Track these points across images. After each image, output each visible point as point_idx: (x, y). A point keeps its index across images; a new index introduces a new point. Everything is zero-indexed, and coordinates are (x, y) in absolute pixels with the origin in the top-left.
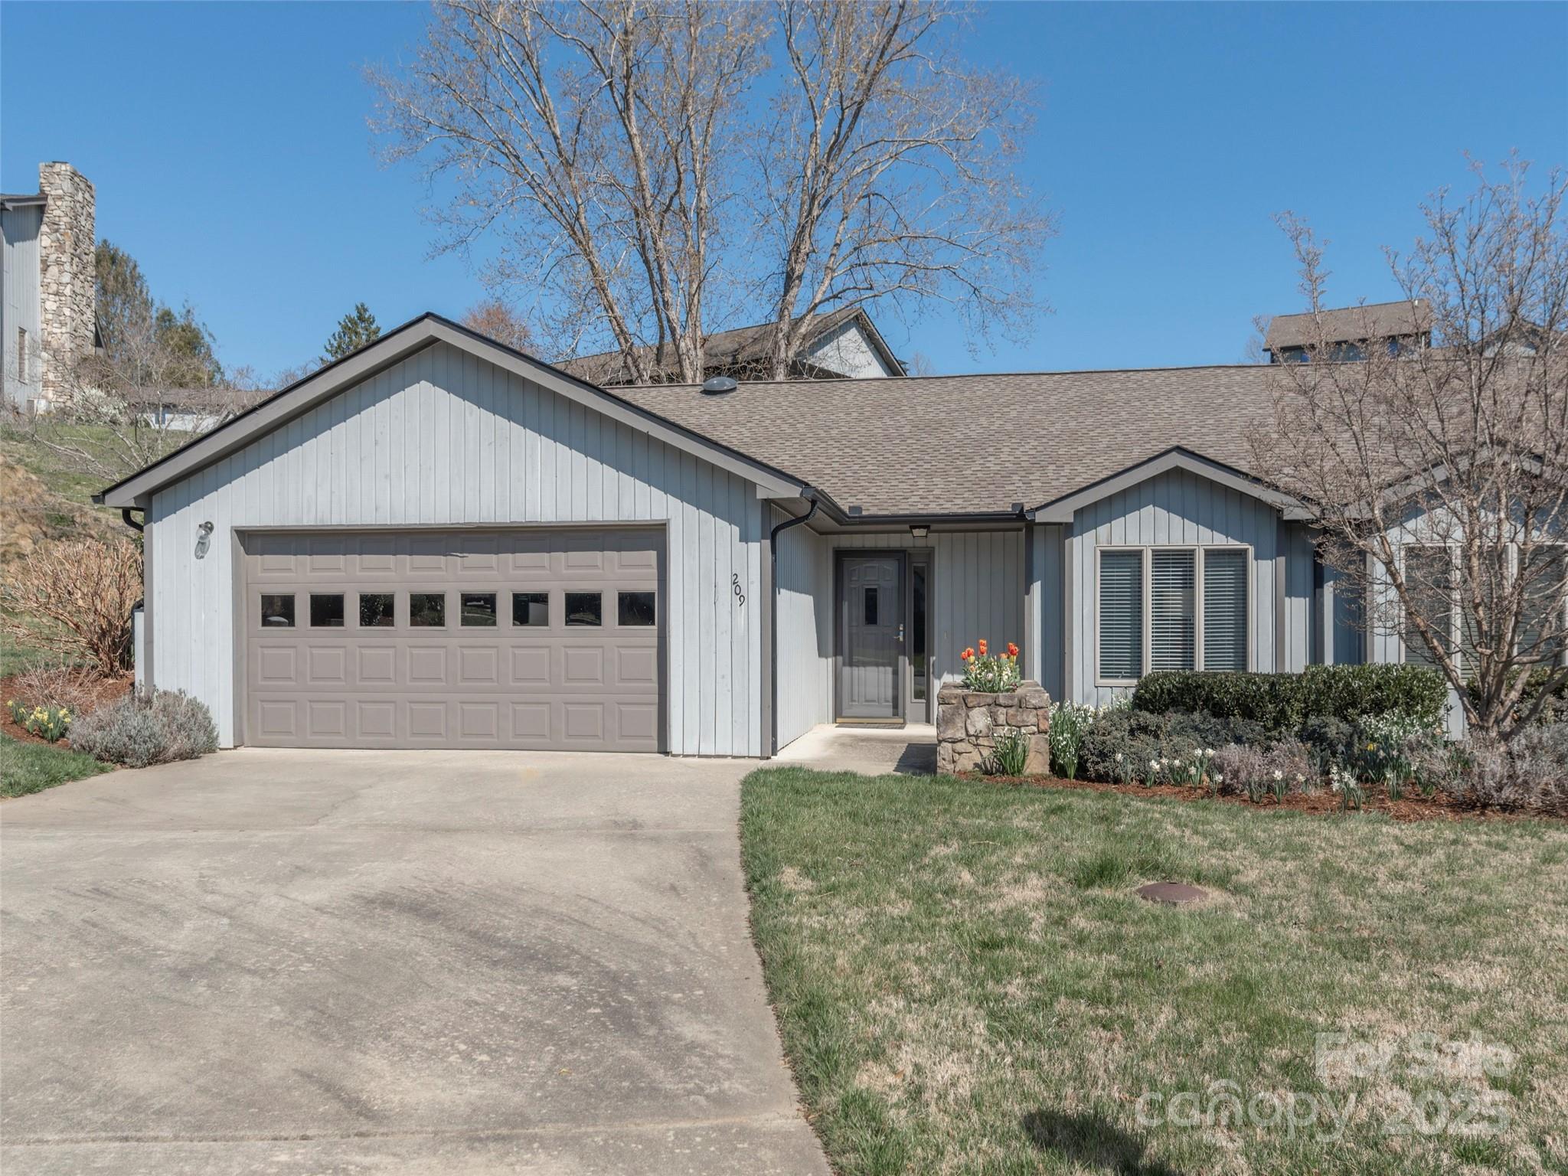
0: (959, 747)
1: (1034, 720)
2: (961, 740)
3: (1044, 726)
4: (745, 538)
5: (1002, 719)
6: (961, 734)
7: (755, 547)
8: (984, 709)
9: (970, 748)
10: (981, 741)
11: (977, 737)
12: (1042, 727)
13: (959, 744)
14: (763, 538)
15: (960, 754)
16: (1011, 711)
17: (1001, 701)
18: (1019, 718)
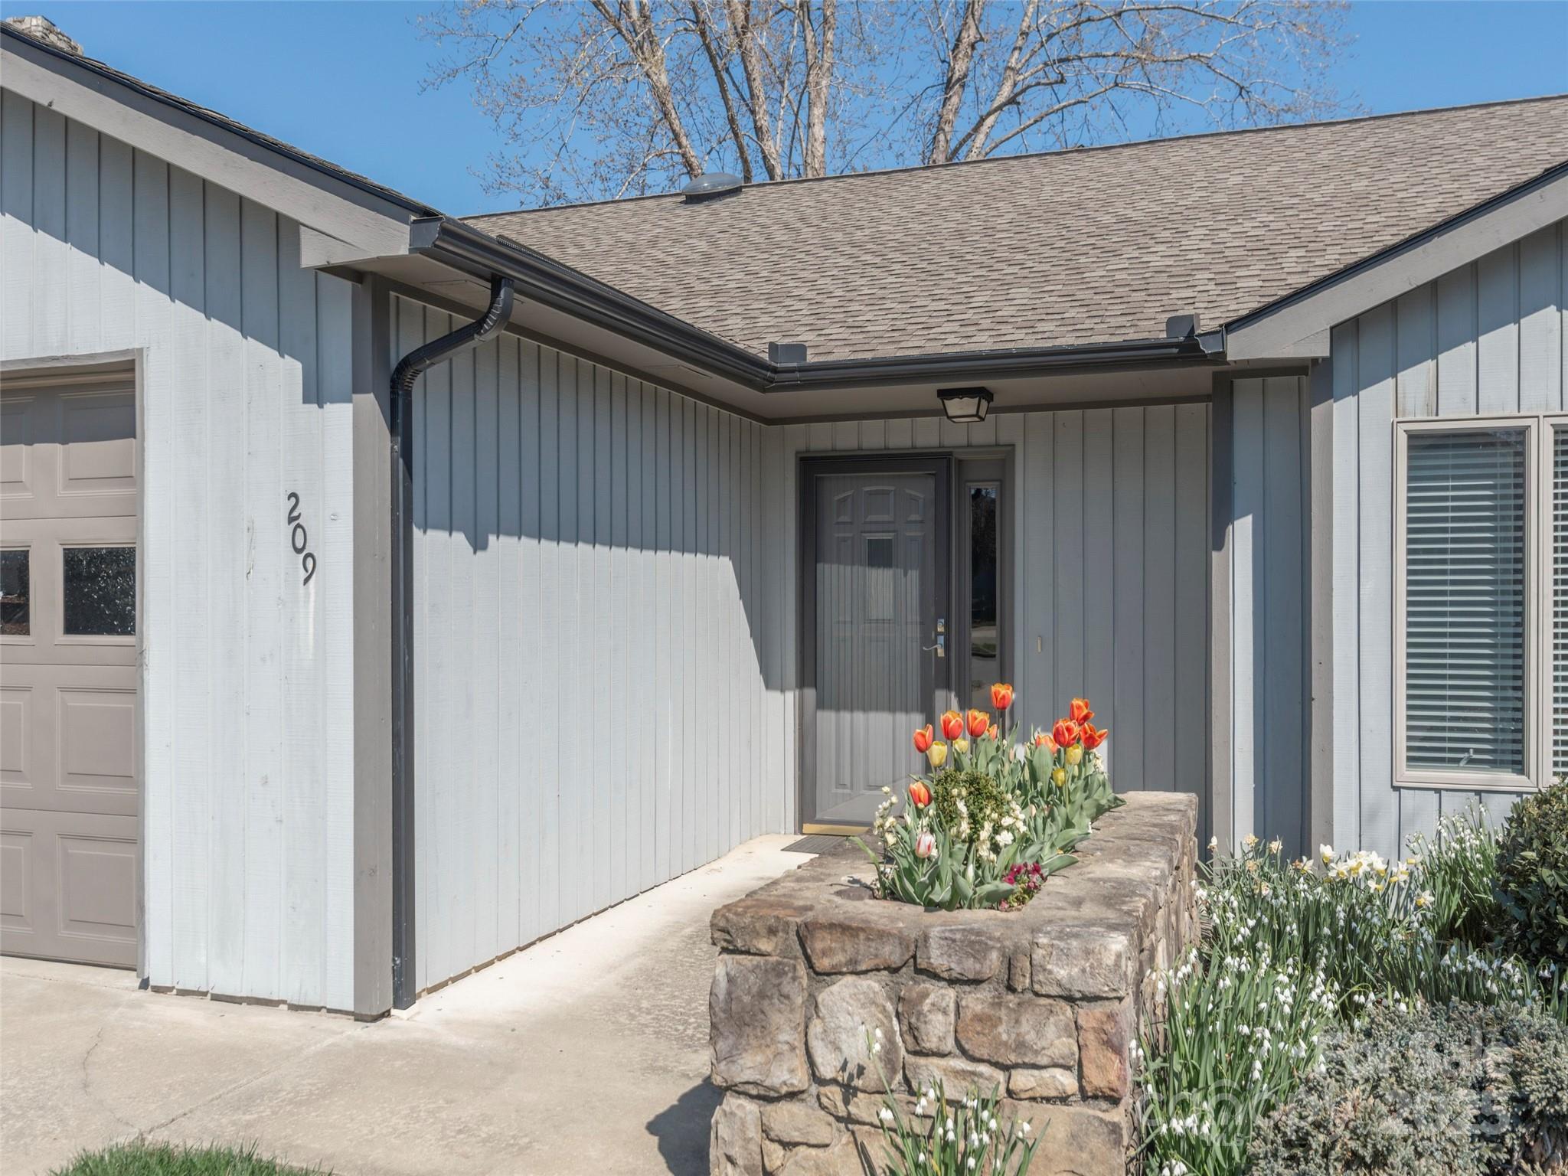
0: (786, 1118)
1: (1063, 1046)
2: (792, 1095)
3: (1104, 1072)
4: (315, 393)
5: (938, 1029)
6: (789, 1073)
7: (340, 417)
8: (872, 984)
9: (823, 1129)
10: (861, 1108)
11: (849, 1091)
12: (1096, 1079)
13: (785, 1107)
14: (357, 389)
15: (788, 1145)
16: (976, 1001)
17: (937, 958)
18: (1003, 1032)
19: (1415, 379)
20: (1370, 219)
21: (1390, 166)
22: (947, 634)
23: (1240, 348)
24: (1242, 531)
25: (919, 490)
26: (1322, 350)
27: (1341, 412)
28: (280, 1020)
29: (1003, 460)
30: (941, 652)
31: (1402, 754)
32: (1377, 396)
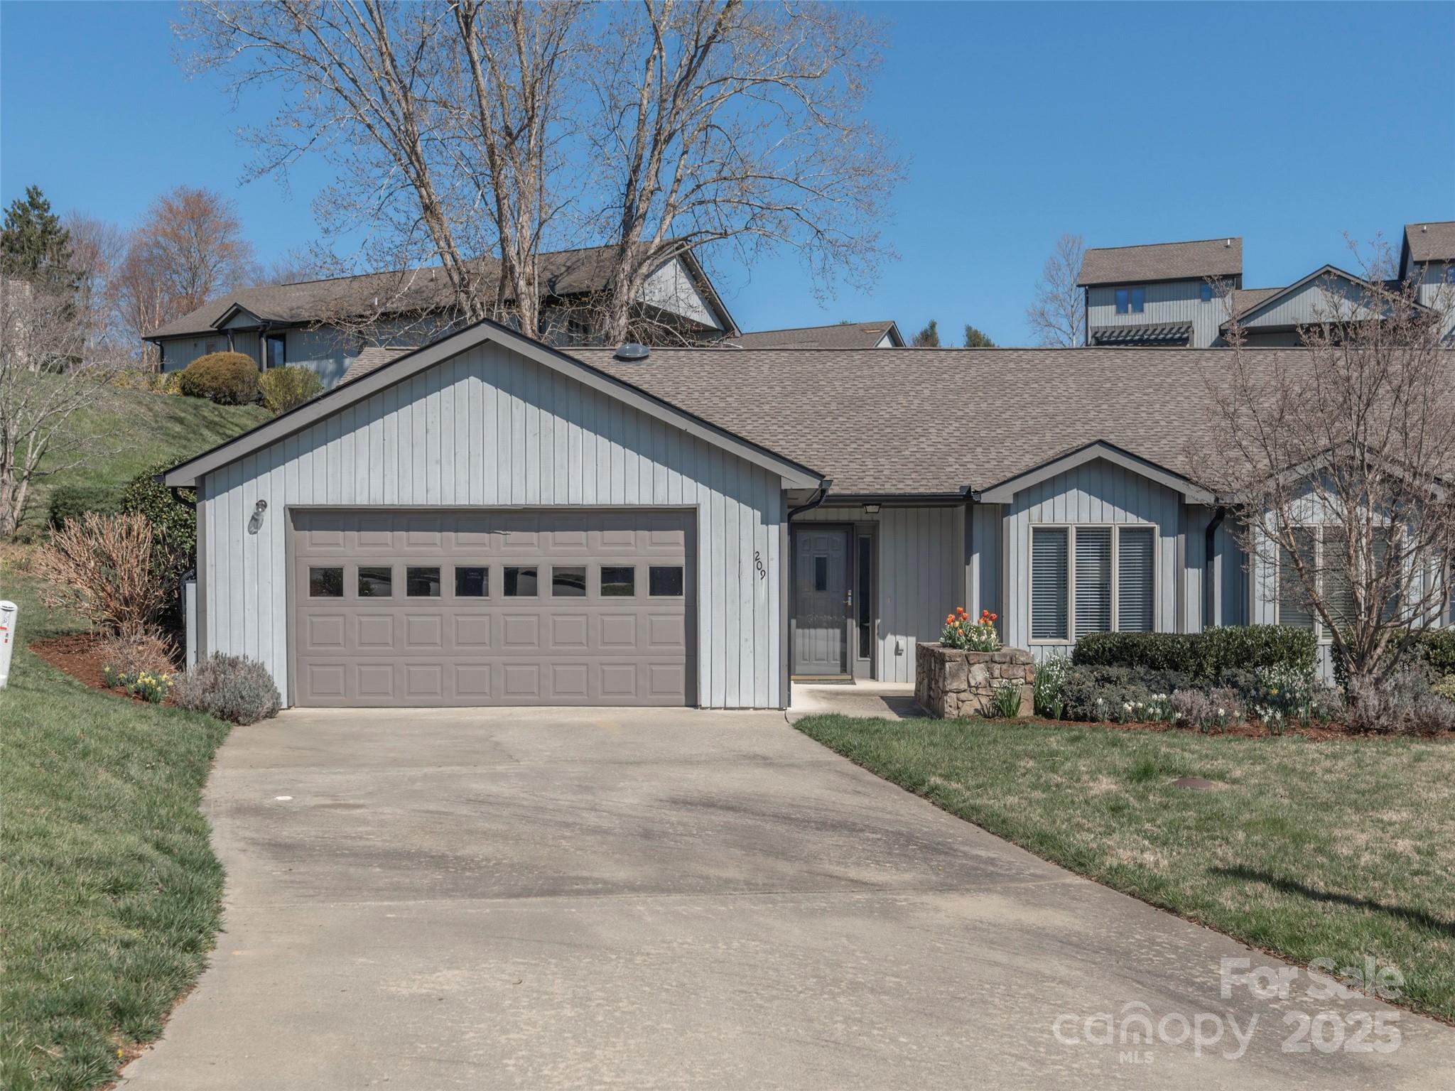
0: (962, 696)
1: (1022, 674)
2: (965, 691)
3: (1031, 678)
4: (765, 521)
5: (997, 673)
6: (964, 686)
7: (774, 529)
8: (982, 665)
9: (971, 697)
10: (980, 691)
11: (977, 688)
12: (1028, 679)
13: (962, 694)
14: (782, 521)
15: (963, 701)
16: (1004, 667)
17: (997, 659)
18: (1010, 672)
19: (1035, 509)
20: (999, 431)
21: (992, 394)
22: (852, 596)
23: (985, 498)
24: (976, 558)
25: (839, 537)
26: (1011, 501)
27: (1013, 518)
28: (751, 711)
29: (874, 526)
30: (850, 604)
31: (1031, 635)
32: (1023, 515)
